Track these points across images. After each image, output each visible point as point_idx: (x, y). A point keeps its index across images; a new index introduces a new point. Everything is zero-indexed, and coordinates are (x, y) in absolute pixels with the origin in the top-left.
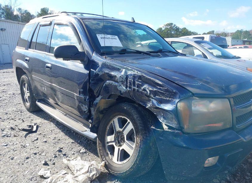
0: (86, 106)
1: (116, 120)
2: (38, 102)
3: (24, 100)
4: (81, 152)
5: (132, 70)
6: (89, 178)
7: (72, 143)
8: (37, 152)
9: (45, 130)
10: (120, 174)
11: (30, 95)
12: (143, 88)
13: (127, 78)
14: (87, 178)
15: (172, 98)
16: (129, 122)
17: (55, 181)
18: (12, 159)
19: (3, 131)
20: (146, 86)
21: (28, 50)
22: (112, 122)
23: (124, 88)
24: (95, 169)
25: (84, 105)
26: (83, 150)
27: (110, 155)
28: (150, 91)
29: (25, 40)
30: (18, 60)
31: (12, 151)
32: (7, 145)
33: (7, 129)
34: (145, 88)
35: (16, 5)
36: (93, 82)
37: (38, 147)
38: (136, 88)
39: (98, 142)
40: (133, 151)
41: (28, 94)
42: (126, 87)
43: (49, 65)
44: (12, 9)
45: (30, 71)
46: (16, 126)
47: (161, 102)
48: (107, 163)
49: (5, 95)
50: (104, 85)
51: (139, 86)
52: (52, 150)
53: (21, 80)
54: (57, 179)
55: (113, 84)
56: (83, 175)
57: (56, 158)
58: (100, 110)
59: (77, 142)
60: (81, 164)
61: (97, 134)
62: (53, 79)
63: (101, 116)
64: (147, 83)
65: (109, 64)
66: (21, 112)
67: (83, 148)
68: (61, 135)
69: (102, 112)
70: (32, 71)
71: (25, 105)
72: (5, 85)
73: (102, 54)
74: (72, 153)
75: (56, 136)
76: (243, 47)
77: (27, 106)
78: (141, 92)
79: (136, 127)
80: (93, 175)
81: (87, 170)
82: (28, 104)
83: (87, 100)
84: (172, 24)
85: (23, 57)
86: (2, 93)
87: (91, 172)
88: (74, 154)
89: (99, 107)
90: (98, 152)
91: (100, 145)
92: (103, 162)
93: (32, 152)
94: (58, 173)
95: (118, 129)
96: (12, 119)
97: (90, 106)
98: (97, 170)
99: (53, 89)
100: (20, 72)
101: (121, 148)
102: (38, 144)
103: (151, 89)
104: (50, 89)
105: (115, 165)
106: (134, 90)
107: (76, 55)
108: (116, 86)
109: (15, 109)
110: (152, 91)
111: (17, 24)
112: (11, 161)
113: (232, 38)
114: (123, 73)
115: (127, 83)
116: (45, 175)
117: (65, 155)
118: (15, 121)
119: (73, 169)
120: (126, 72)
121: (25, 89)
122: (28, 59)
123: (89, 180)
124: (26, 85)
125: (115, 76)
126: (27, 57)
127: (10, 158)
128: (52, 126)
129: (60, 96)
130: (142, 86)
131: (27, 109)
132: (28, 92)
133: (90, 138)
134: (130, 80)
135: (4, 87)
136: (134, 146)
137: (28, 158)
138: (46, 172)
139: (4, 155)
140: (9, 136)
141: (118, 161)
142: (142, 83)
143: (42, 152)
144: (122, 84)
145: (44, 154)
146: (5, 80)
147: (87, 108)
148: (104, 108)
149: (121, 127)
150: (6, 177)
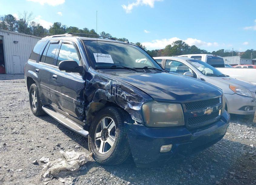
0: (82, 109)
1: (103, 120)
2: (44, 107)
3: (32, 106)
4: (76, 147)
5: (115, 81)
6: (79, 163)
7: (69, 140)
8: (40, 146)
9: (48, 130)
10: (103, 161)
11: (38, 101)
12: (122, 94)
13: (112, 87)
14: (77, 163)
15: (140, 102)
16: (113, 121)
17: (52, 164)
18: (20, 149)
19: (13, 129)
20: (124, 93)
21: (38, 62)
22: (101, 122)
23: (110, 94)
24: (84, 157)
25: (80, 109)
26: (77, 146)
27: (97, 148)
28: (127, 96)
29: (37, 54)
30: (29, 71)
31: (19, 144)
32: (15, 140)
33: (16, 128)
34: (123, 94)
35: (30, 19)
36: (87, 90)
37: (41, 143)
38: (118, 95)
39: (89, 138)
40: (114, 143)
41: (36, 101)
42: (111, 94)
43: (55, 76)
44: (26, 22)
45: (39, 80)
46: (24, 126)
47: (133, 104)
48: (94, 154)
49: (15, 102)
50: (96, 92)
51: (120, 93)
52: (52, 145)
53: (30, 89)
54: (54, 163)
55: (102, 92)
56: (74, 161)
57: (55, 151)
58: (92, 112)
59: (74, 140)
60: (74, 154)
61: (89, 132)
62: (58, 87)
63: (93, 117)
64: (124, 91)
65: (100, 76)
66: (28, 116)
67: (78, 145)
68: (61, 134)
69: (93, 114)
70: (40, 81)
71: (32, 110)
72: (15, 93)
73: (96, 69)
74: (68, 148)
75: (57, 135)
76: (247, 66)
77: (34, 111)
78: (121, 98)
79: (117, 124)
80: (82, 162)
81: (78, 157)
82: (35, 109)
83: (83, 104)
84: (181, 41)
85: (34, 69)
86: (12, 100)
87: (81, 159)
88: (70, 148)
89: (91, 109)
90: (89, 146)
91: (90, 140)
92: (92, 153)
93: (36, 145)
94: (55, 160)
95: (105, 127)
96: (20, 121)
97: (85, 110)
98: (86, 158)
99: (57, 95)
100: (30, 81)
101: (105, 142)
102: (41, 140)
103: (127, 95)
104: (55, 96)
105: (100, 155)
106: (116, 95)
107: (76, 69)
108: (104, 93)
109: (23, 113)
110: (128, 96)
111: (30, 37)
112: (18, 151)
113: (241, 58)
114: (109, 83)
115: (112, 91)
116: (45, 161)
117: (62, 149)
118: (23, 122)
119: (67, 158)
120: (111, 82)
121: (34, 96)
122: (38, 70)
123: (79, 165)
124: (35, 92)
125: (104, 86)
126: (37, 68)
127: (18, 149)
128: (54, 127)
129: (62, 102)
130: (121, 93)
131: (34, 114)
132: (35, 99)
133: (83, 135)
134: (114, 89)
135: (14, 95)
136: (114, 140)
137: (32, 149)
138: (46, 159)
139: (13, 147)
140: (18, 133)
141: (102, 152)
142: (122, 91)
143: (44, 146)
144: (109, 91)
145: (45, 147)
146: (15, 89)
147: (83, 111)
148: (95, 111)
149: (106, 126)
150: (15, 161)
